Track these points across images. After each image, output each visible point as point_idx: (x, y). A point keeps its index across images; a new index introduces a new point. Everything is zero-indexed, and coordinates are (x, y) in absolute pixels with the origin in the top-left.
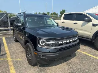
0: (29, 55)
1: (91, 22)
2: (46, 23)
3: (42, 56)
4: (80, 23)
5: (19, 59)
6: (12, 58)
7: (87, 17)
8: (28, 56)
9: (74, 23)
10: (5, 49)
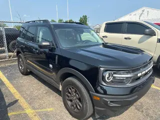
0: (71, 101)
2: (79, 40)
3: (111, 102)
4: (136, 37)
5: (49, 110)
7: (148, 28)
9: (125, 38)
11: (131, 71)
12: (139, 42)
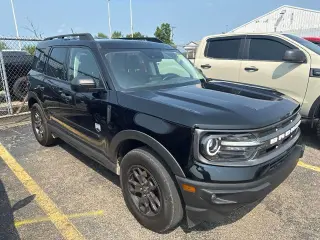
1: (305, 62)
2: (154, 73)
4: (267, 67)
5: (95, 213)
6: (65, 211)
8: (135, 199)
9: (246, 69)
10: (17, 179)
11: (256, 135)
12: (275, 77)
